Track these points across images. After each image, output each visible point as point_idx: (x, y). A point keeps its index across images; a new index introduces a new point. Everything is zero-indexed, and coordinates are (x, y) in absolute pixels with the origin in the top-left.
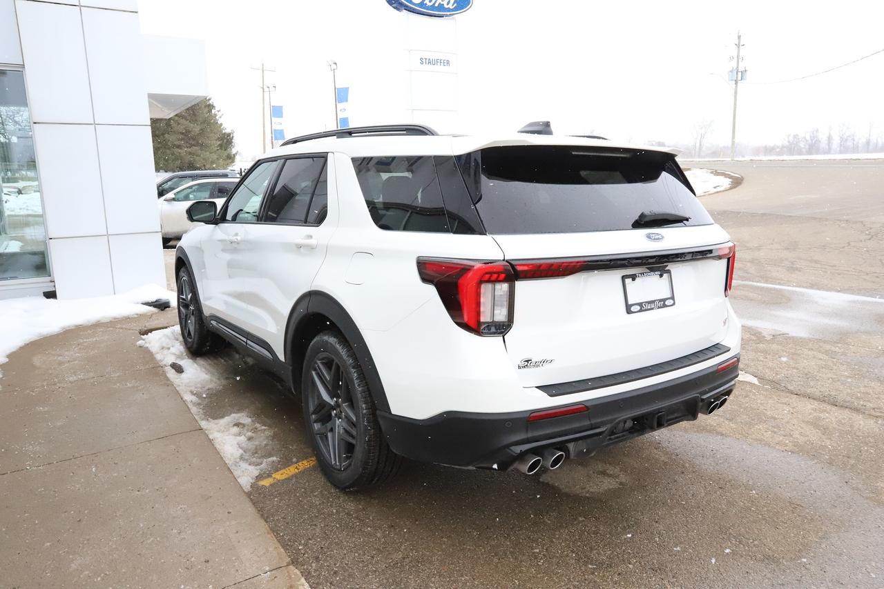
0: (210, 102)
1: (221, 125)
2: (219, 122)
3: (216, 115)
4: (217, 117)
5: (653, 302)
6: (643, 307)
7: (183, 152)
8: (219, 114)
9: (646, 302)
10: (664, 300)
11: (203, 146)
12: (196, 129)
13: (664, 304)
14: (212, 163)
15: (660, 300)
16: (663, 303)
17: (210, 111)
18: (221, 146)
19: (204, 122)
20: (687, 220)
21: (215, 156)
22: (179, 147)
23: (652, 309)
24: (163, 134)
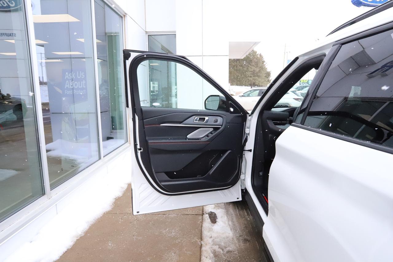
0: (264, 60)
1: (267, 68)
2: (266, 67)
3: (265, 65)
4: (266, 66)
7: (251, 79)
8: (266, 65)
11: (259, 76)
12: (257, 70)
14: (262, 83)
17: (263, 63)
18: (266, 76)
19: (260, 68)
21: (263, 80)
22: (251, 77)
24: (245, 72)
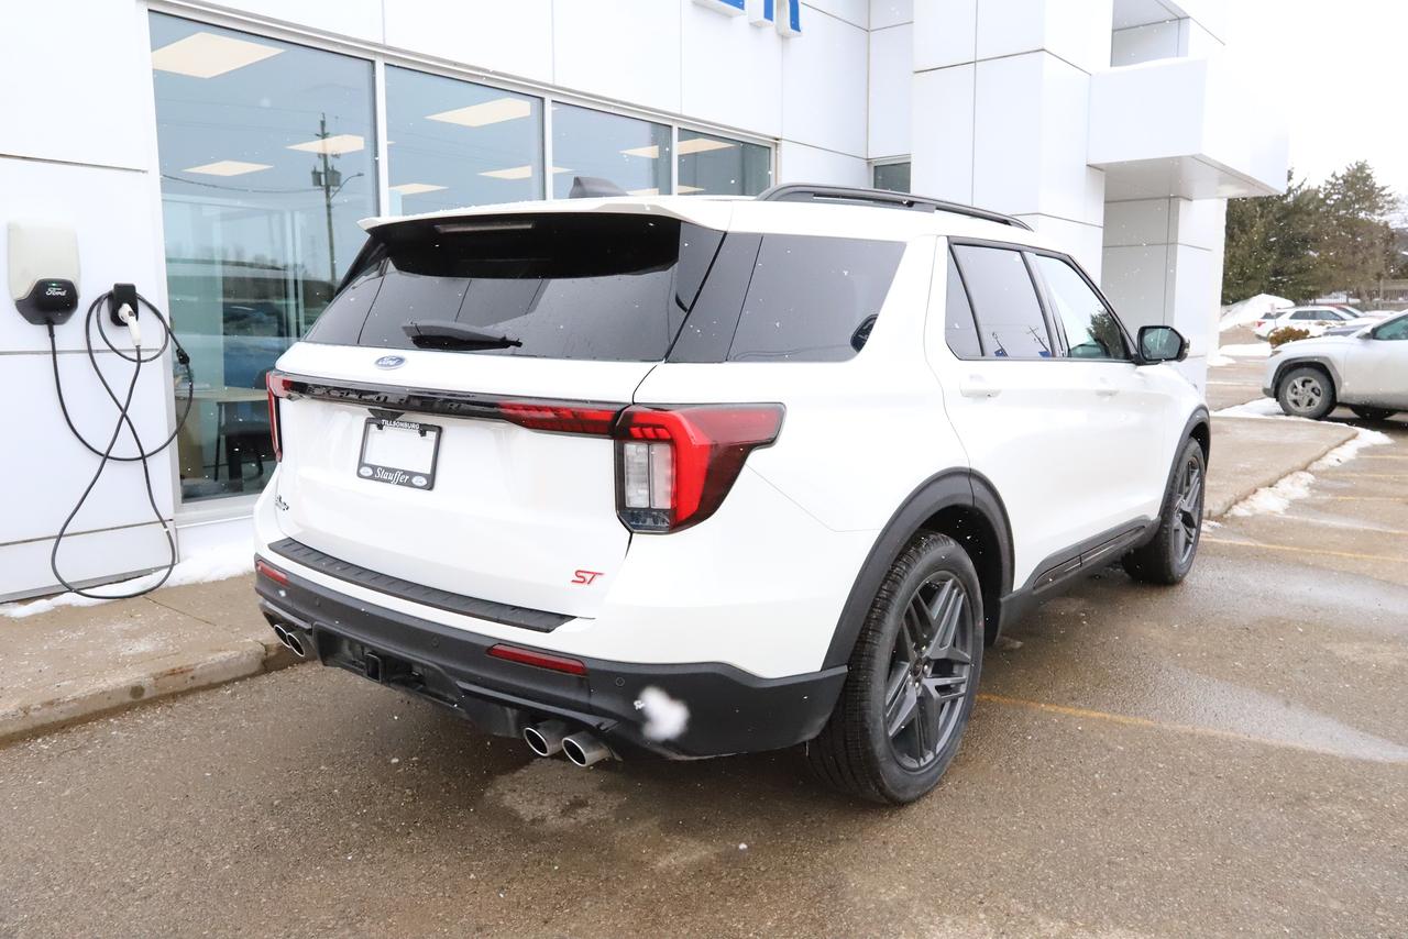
5: (393, 471)
6: (379, 474)
9: (383, 468)
10: (412, 474)
13: (410, 480)
15: (405, 473)
16: (407, 478)
20: (518, 344)
23: (388, 481)
